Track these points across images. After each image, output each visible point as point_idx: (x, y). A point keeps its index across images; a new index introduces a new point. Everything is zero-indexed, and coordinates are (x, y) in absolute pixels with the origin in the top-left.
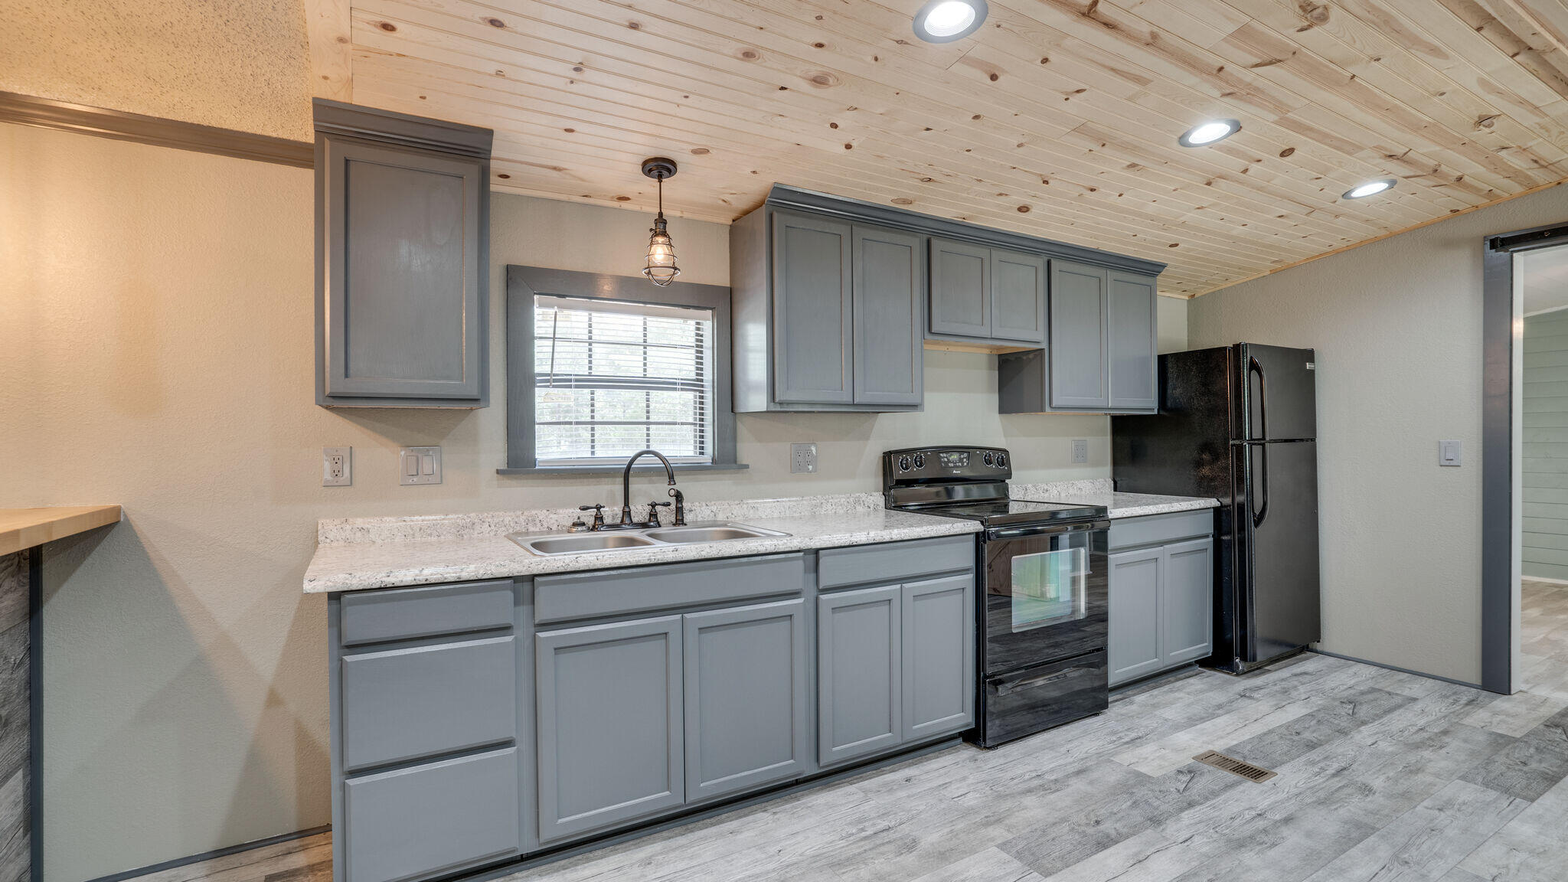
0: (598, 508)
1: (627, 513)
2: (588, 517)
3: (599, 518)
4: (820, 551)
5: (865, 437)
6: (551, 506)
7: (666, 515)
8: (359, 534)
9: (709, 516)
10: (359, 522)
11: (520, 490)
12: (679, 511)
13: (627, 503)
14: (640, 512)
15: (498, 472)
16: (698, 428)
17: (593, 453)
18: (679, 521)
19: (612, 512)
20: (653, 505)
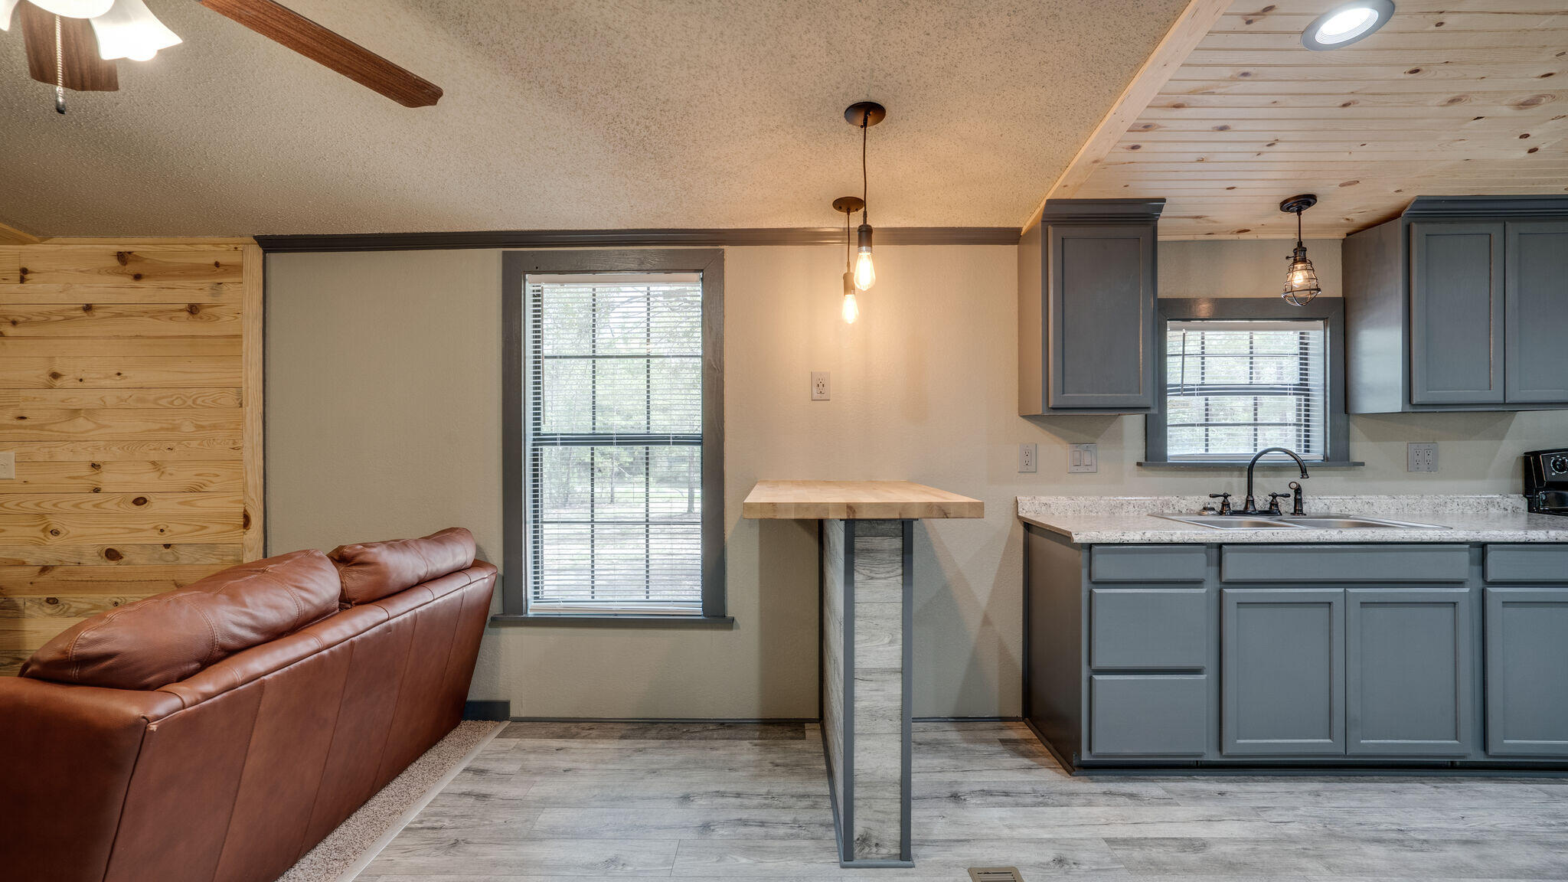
0: (1226, 496)
1: (1250, 501)
2: (1217, 503)
3: (1225, 504)
4: (1489, 546)
5: (1500, 436)
6: (1181, 493)
7: (1286, 506)
8: (1044, 508)
9: (1322, 508)
10: (1043, 499)
11: (1156, 479)
12: (1298, 502)
13: (1250, 492)
14: (1261, 501)
15: (1139, 464)
16: (1303, 428)
17: (1207, 450)
18: (1298, 510)
19: (1238, 501)
20: (1274, 496)
